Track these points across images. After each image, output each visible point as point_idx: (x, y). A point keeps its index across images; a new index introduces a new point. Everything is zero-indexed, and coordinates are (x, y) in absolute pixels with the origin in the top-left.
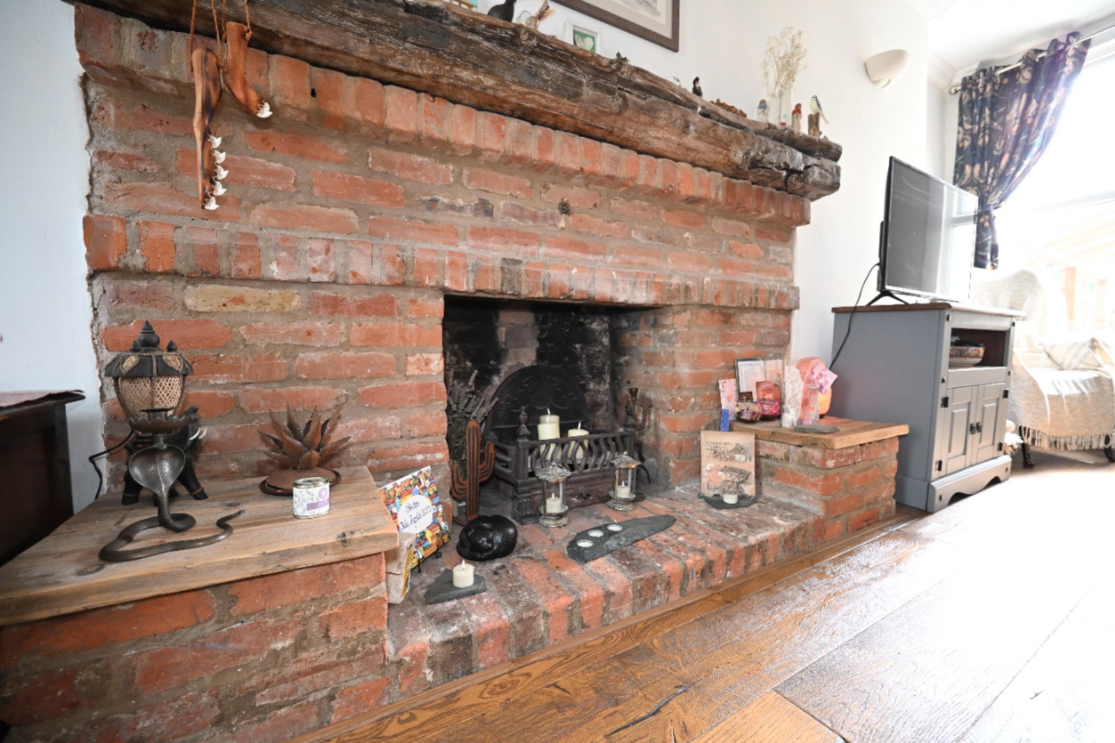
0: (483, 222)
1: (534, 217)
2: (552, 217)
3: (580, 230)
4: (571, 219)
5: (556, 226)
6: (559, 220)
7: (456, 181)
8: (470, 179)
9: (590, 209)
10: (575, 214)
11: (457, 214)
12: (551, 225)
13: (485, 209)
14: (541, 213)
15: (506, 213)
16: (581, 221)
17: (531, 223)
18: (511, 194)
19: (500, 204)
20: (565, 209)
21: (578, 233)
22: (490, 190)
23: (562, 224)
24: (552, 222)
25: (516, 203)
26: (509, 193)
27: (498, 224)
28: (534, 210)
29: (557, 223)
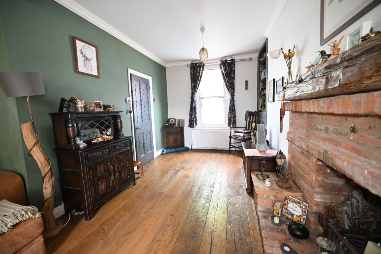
0: (325, 135)
1: (341, 134)
2: (347, 134)
3: (359, 142)
4: (356, 135)
5: (349, 138)
6: (350, 136)
7: (322, 121)
8: (325, 120)
9: (367, 130)
10: (359, 133)
11: (321, 132)
12: (347, 138)
13: (326, 130)
14: (343, 132)
15: (333, 132)
16: (361, 137)
17: (340, 136)
18: (335, 124)
19: (331, 128)
20: (353, 130)
21: (359, 143)
22: (329, 123)
23: (352, 138)
24: (347, 137)
25: (336, 128)
26: (334, 124)
27: (329, 136)
28: (341, 130)
29: (349, 137)
